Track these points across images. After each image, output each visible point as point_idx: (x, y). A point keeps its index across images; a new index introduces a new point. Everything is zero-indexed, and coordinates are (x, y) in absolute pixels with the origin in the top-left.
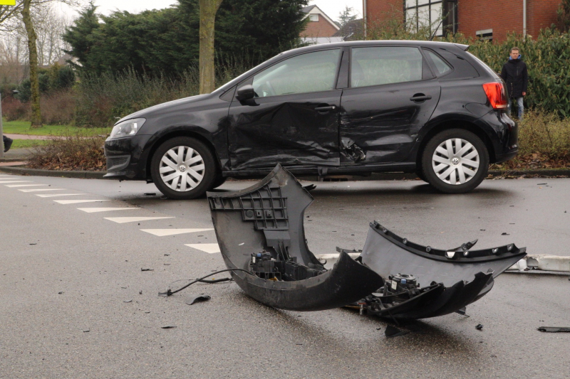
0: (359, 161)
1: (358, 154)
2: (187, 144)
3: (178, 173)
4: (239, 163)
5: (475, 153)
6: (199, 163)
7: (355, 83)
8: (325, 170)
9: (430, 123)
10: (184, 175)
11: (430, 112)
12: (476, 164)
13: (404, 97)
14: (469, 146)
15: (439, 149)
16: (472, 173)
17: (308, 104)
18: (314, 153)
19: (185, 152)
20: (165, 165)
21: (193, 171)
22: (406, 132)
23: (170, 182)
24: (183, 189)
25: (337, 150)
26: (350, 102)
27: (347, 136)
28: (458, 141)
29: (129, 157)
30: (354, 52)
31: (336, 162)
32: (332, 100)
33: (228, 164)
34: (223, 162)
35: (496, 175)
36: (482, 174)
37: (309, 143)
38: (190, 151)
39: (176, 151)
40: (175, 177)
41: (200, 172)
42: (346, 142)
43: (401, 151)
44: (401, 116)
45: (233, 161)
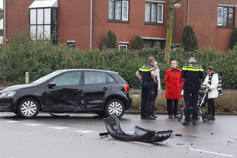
0: (86, 108)
1: (86, 105)
2: (31, 101)
3: (27, 110)
4: (48, 107)
5: (121, 107)
6: (34, 107)
7: (85, 83)
8: (76, 110)
9: (108, 97)
10: (29, 111)
11: (107, 95)
12: (121, 110)
13: (100, 89)
14: (119, 104)
15: (111, 105)
16: (120, 113)
17: (71, 89)
18: (72, 105)
19: (30, 103)
20: (23, 107)
21: (32, 110)
22: (102, 100)
23: (24, 113)
24: (29, 115)
25: (80, 104)
26: (85, 90)
27: (83, 100)
28: (116, 103)
29: (10, 104)
30: (85, 73)
31: (79, 108)
32: (79, 88)
33: (44, 107)
34: (43, 107)
35: (127, 113)
36: (123, 113)
37: (70, 102)
38: (32, 103)
39: (27, 103)
40: (26, 111)
41: (35, 110)
42: (82, 102)
43: (99, 105)
44: (99, 94)
45: (46, 107)
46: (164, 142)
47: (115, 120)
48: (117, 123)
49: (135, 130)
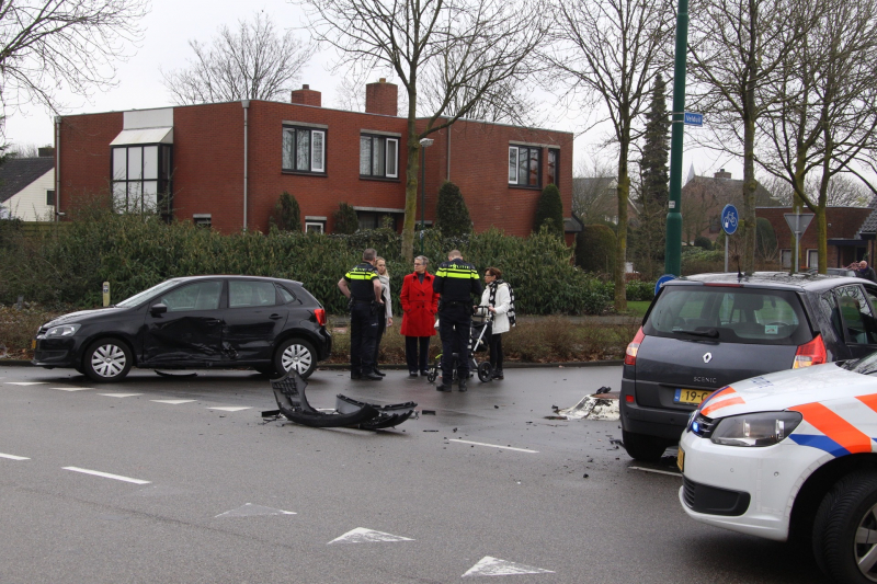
0: (234, 358)
1: (233, 352)
2: (113, 344)
3: (105, 364)
4: (150, 357)
5: (309, 354)
6: (121, 357)
7: (232, 304)
8: (211, 364)
9: (282, 334)
10: (110, 365)
11: (278, 329)
12: (309, 362)
13: (265, 317)
14: (305, 350)
15: (287, 351)
16: (307, 368)
17: (200, 318)
18: (203, 352)
19: (112, 349)
20: (96, 358)
21: (117, 363)
22: (267, 340)
23: (99, 370)
24: (109, 375)
25: (220, 349)
26: (231, 319)
27: (226, 341)
28: (299, 346)
29: (67, 352)
30: (231, 283)
31: (217, 358)
32: (218, 317)
33: (142, 358)
34: (139, 356)
35: (323, 368)
36: (313, 368)
37: (199, 345)
38: (116, 348)
39: (105, 348)
40: (103, 367)
41: (122, 363)
42: (225, 345)
43: (262, 352)
44: (262, 329)
45: (145, 356)
46: (399, 428)
47: (295, 384)
48: (300, 390)
49: (338, 404)
